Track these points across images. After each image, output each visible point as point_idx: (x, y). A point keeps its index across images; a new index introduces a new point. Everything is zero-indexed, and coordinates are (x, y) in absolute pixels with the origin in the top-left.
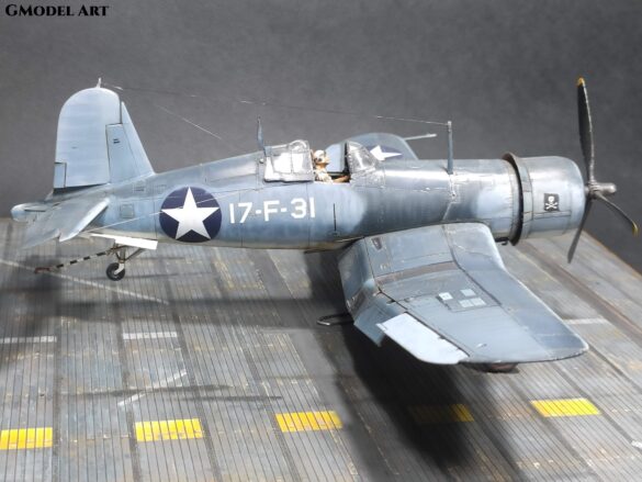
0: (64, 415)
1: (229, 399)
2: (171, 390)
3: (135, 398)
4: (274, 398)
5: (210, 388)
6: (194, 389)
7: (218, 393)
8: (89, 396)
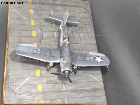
0: (37, 26)
1: (40, 40)
2: (42, 35)
3: (41, 32)
4: (40, 44)
5: (43, 38)
6: (42, 37)
7: (41, 39)
8: (41, 28)
